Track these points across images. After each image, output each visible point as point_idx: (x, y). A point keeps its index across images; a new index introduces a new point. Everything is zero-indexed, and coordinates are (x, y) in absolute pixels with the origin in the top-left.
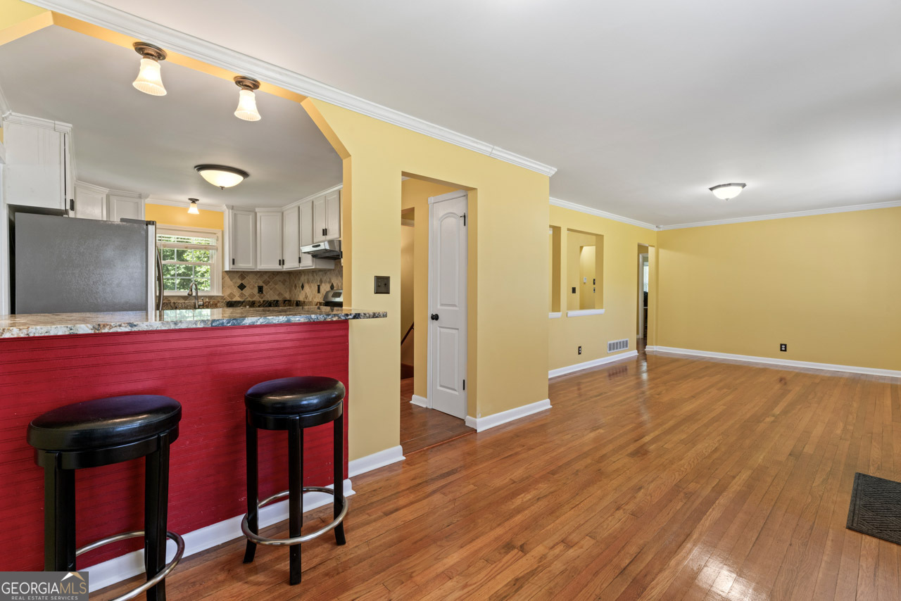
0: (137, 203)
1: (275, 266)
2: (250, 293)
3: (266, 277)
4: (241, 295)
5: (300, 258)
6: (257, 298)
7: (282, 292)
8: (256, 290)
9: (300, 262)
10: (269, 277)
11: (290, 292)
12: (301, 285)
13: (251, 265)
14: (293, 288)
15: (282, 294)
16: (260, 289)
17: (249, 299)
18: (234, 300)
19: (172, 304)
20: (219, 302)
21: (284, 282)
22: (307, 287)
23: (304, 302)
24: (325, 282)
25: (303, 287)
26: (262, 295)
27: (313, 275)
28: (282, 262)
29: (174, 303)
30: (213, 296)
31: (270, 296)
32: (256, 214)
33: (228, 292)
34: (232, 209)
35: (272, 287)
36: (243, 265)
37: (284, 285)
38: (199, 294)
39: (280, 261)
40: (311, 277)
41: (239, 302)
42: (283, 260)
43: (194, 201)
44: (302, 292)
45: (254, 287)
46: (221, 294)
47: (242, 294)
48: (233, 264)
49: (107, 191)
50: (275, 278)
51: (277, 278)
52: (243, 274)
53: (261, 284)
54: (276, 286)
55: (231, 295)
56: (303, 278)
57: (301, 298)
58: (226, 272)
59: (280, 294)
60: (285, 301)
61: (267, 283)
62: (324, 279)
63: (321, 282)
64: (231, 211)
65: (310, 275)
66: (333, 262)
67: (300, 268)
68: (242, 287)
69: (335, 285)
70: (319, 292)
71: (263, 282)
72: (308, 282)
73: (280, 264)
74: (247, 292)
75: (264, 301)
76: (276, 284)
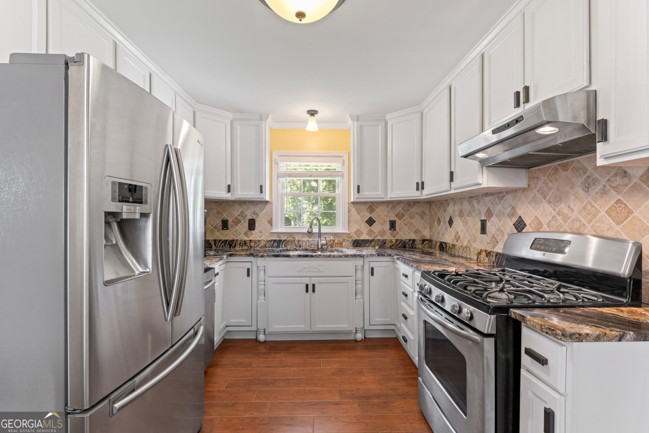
0: (258, 125)
1: (412, 194)
2: (381, 230)
3: (399, 209)
4: (370, 232)
5: (452, 174)
6: (388, 236)
7: (420, 229)
8: (388, 226)
9: (452, 180)
10: (403, 209)
11: (431, 228)
12: (447, 219)
13: (380, 193)
14: (436, 223)
15: (420, 231)
16: (393, 225)
17: (379, 237)
18: (362, 238)
19: (296, 242)
20: (344, 240)
21: (422, 215)
22: (457, 222)
23: (454, 246)
24: (500, 215)
25: (451, 222)
26: (395, 233)
27: (470, 203)
28: (420, 186)
29: (299, 241)
30: (338, 234)
31: (405, 233)
32: (386, 123)
33: (355, 228)
34: (358, 120)
35: (406, 222)
36: (370, 194)
37: (422, 218)
38: (322, 231)
39: (418, 184)
40: (466, 206)
41: (367, 241)
42: (423, 183)
43: (312, 113)
44: (450, 229)
45: (385, 221)
46: (346, 231)
47: (370, 230)
48: (358, 192)
49: (231, 115)
50: (412, 210)
51: (414, 210)
52: (372, 206)
53: (393, 218)
54: (412, 221)
55: (358, 232)
56: (451, 209)
57: (448, 239)
58: (353, 203)
59: (417, 231)
60: (424, 241)
61: (401, 216)
62: (498, 208)
63: (489, 213)
64: (356, 122)
65: (466, 203)
66: (523, 173)
67: (453, 191)
68: (370, 222)
69: (527, 221)
70: (483, 230)
71: (396, 216)
72: (461, 214)
73: (418, 189)
74: (376, 228)
75: (396, 240)
76: (412, 218)
